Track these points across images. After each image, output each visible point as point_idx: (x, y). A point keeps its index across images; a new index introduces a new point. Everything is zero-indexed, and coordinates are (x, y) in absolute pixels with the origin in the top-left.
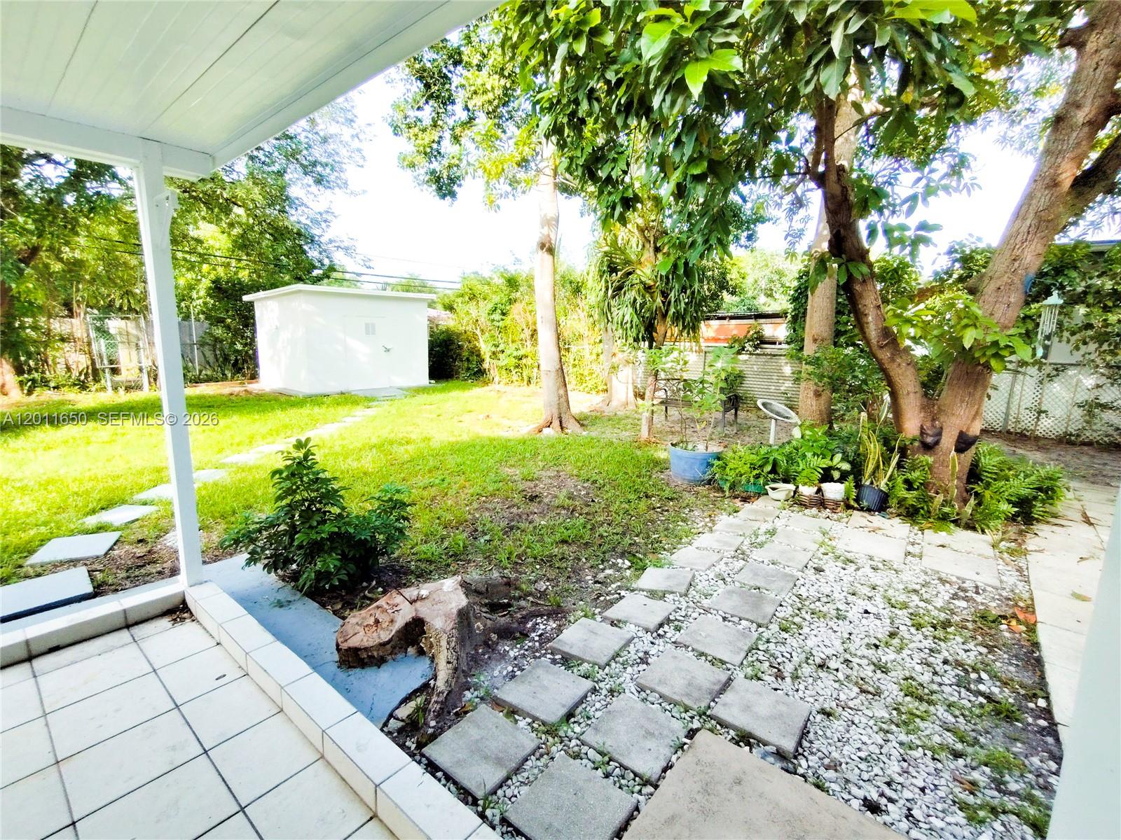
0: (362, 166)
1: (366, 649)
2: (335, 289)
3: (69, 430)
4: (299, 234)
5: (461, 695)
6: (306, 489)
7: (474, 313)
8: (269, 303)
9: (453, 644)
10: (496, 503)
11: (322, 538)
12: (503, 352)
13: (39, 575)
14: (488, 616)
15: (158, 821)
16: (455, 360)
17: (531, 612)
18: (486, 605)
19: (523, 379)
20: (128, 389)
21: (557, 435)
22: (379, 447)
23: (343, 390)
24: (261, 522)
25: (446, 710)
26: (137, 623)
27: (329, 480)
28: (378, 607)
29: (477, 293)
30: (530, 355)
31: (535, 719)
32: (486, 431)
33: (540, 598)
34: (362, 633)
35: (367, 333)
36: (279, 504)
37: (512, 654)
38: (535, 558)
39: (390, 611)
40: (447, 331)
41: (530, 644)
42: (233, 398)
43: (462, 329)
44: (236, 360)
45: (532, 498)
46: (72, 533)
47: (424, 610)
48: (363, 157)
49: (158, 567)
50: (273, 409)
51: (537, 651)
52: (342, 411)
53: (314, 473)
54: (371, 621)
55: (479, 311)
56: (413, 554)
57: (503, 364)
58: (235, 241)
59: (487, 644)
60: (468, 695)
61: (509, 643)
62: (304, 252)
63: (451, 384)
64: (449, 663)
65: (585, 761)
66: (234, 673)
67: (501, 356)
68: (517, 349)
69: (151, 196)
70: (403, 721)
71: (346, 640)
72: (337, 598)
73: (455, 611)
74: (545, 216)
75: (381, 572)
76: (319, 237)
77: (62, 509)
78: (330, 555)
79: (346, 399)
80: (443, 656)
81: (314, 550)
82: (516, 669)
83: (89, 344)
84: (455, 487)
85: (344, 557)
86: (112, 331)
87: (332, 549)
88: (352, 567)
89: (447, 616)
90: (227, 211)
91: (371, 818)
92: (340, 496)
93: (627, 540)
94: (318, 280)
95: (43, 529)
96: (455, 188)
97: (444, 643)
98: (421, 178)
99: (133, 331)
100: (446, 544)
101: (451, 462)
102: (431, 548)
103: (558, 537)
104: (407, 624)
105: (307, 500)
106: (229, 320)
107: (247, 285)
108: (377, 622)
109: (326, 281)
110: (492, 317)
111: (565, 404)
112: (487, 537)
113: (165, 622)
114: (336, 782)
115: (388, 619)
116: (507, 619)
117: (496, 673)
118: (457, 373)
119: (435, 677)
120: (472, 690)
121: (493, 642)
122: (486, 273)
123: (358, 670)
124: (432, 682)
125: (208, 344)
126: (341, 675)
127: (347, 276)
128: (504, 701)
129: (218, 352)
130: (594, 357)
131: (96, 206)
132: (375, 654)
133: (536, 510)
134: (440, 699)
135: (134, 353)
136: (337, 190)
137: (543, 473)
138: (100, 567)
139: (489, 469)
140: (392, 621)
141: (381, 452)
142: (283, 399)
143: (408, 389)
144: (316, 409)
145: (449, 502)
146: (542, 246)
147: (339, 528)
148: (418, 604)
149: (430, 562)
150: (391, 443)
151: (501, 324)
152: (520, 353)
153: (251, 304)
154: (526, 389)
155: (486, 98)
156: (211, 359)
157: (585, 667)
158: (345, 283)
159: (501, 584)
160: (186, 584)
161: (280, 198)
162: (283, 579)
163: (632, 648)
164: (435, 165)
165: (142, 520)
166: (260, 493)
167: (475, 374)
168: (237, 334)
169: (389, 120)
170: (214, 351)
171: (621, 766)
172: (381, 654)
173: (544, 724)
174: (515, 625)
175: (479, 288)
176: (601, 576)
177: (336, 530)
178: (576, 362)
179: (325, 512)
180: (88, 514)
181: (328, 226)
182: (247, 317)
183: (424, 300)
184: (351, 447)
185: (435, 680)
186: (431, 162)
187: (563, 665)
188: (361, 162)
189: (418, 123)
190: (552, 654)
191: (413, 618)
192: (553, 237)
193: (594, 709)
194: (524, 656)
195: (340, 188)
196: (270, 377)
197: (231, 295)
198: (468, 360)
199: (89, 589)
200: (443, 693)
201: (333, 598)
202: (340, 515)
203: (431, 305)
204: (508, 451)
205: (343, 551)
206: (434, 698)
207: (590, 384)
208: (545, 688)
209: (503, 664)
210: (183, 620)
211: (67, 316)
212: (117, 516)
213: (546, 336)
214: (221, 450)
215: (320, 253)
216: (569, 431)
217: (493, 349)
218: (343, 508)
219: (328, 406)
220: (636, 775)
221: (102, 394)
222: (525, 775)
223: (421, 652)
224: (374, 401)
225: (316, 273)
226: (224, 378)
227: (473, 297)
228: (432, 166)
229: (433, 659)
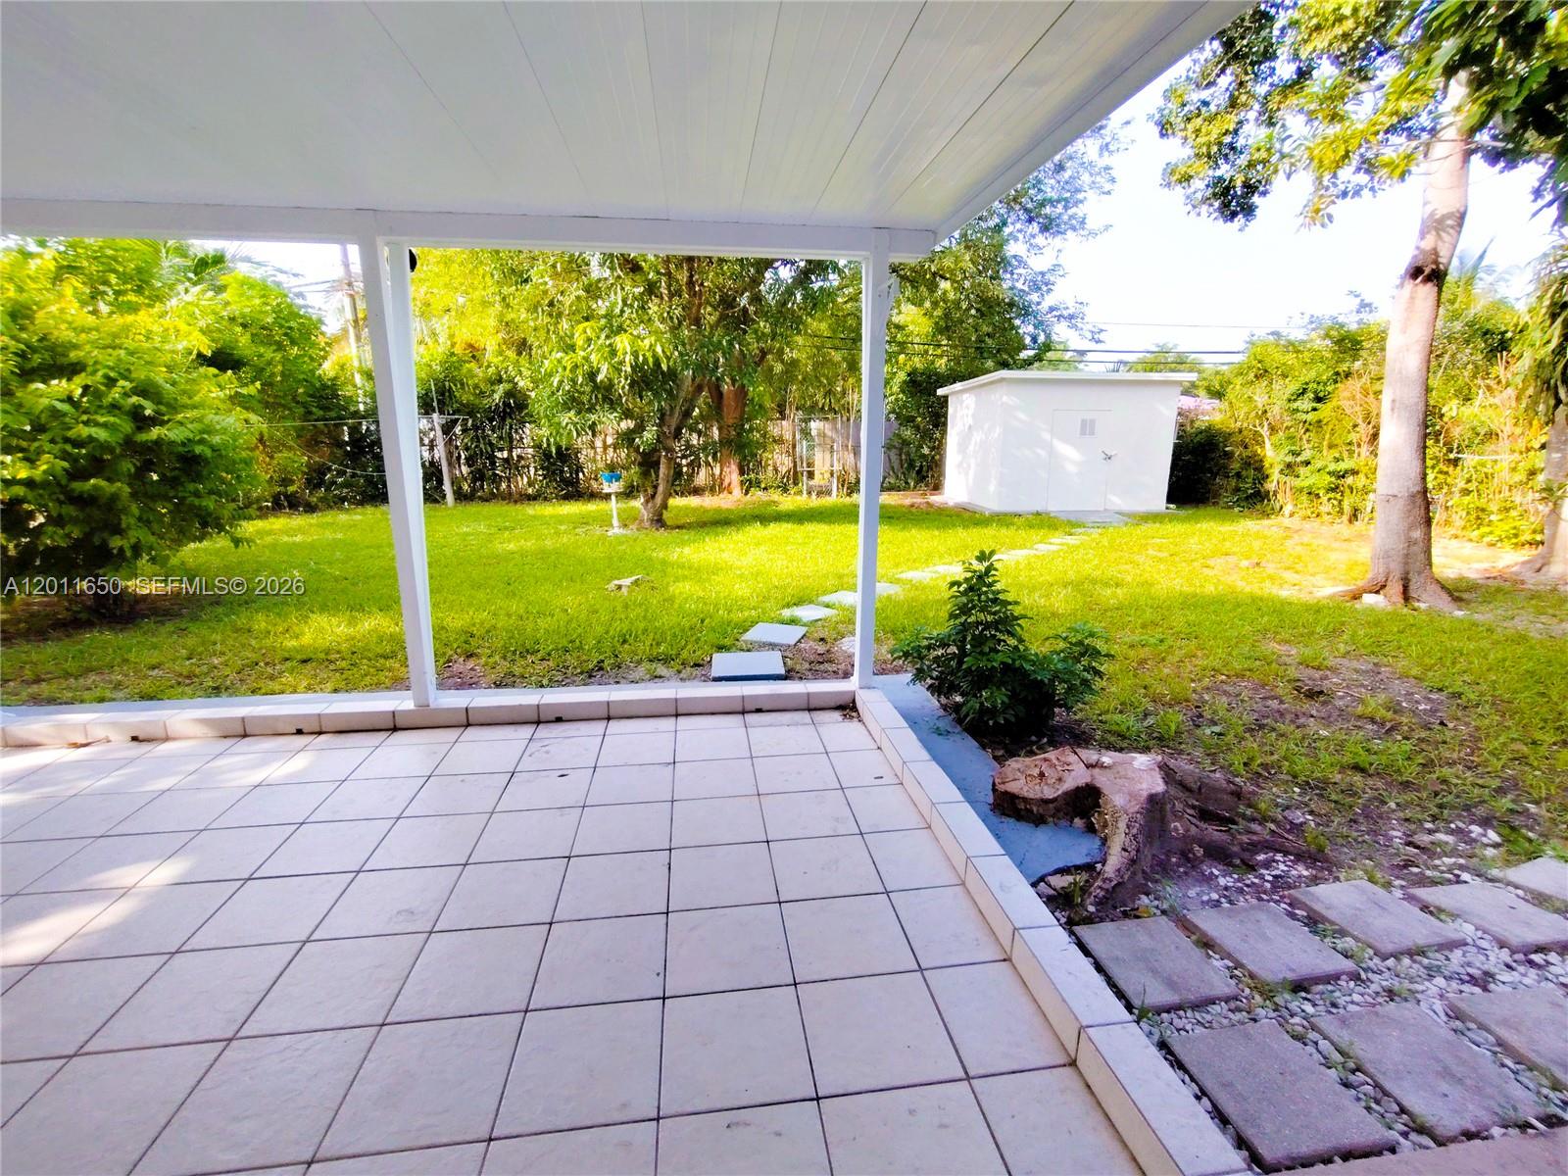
0: (1109, 193)
1: (1025, 800)
2: (1048, 374)
3: (774, 529)
4: (1011, 304)
5: (1134, 897)
6: (982, 610)
7: (1260, 400)
8: (965, 396)
9: (1135, 831)
10: (1245, 688)
11: (993, 667)
12: (1308, 463)
13: (748, 651)
14: (1194, 820)
15: (823, 869)
16: (1215, 475)
17: (1267, 841)
18: (1193, 807)
19: (1341, 512)
20: (820, 494)
21: (1390, 608)
22: (1077, 585)
23: (1039, 509)
24: (932, 639)
25: (1111, 902)
26: (816, 709)
27: (1010, 604)
28: (1045, 760)
29: (1268, 364)
30: (1364, 470)
31: (1238, 965)
32: (1246, 584)
33: (1289, 831)
34: (1023, 781)
35: (1083, 433)
36: (952, 622)
37: (1222, 881)
38: (1295, 777)
39: (1060, 768)
40: (1209, 429)
41: (1256, 881)
42: (914, 510)
43: (1234, 426)
44: (921, 467)
45: (1313, 695)
46: (772, 621)
47: (1102, 780)
48: (1113, 180)
49: (834, 667)
50: (954, 526)
51: (1265, 893)
52: (1035, 535)
53: (993, 592)
54: (1036, 772)
55: (1273, 398)
56: (1101, 721)
57: (1306, 483)
58: (937, 323)
59: (1186, 856)
60: (1145, 900)
61: (1221, 867)
62: (1013, 327)
63: (1202, 511)
64: (1124, 850)
65: (1310, 1049)
66: (889, 779)
67: (1302, 470)
68: (1337, 460)
69: (876, 286)
70: (1055, 890)
71: (1004, 783)
72: (999, 743)
73: (1145, 794)
74: (1432, 214)
75: (1056, 731)
76: (1038, 304)
77: (766, 599)
78: (999, 688)
79: (1042, 521)
80: (1118, 841)
81: (982, 680)
82: (1223, 900)
83: (794, 447)
84: (1178, 654)
85: (1013, 696)
86: (814, 433)
87: (1001, 683)
88: (1021, 710)
89: (1132, 796)
90: (932, 287)
91: (1005, 960)
92: (1019, 625)
93: (1506, 802)
94: (1027, 363)
95: (753, 613)
96: (1256, 199)
97: (1122, 825)
98: (1199, 195)
99: (829, 433)
100: (1151, 721)
101: (1178, 621)
102: (1129, 722)
103: (1348, 759)
104: (1078, 788)
105: (981, 623)
106: (919, 419)
107: (943, 376)
108: (1042, 775)
109: (1036, 364)
110: (1295, 405)
111: (1422, 556)
112: (1217, 729)
113: (837, 715)
114: (973, 912)
115: (1056, 776)
116: (1225, 837)
117: (1192, 893)
118: (1217, 495)
119: (1104, 862)
120: (1152, 897)
121: (1196, 858)
122: (1297, 335)
123: (1012, 820)
124: (1099, 866)
125: (895, 447)
126: (994, 819)
127: (1068, 356)
128: (1196, 927)
129: (904, 457)
130: (1521, 476)
131: (816, 302)
132: (1035, 809)
133: (1314, 713)
134: (1106, 886)
135: (828, 456)
136: (1070, 233)
137: (1345, 661)
138: (790, 655)
139: (1240, 639)
140: (1060, 780)
141: (1079, 591)
142: (966, 515)
143: (1130, 515)
144: (1004, 531)
145: (1166, 671)
146: (1416, 272)
147: (1014, 660)
148: (1096, 771)
149: (1123, 737)
150: (1094, 582)
151: (1311, 417)
152: (1342, 466)
153: (946, 398)
154: (1343, 528)
155: (1338, 30)
156: (896, 465)
157: (1348, 943)
158: (1062, 366)
159: (1224, 790)
160: (857, 685)
161: (995, 262)
162: (944, 707)
163: (1456, 955)
164: (1224, 170)
165: (825, 620)
166: (931, 615)
167: (1247, 498)
168: (926, 435)
169: (1157, 116)
170: (900, 455)
171: (1377, 1086)
172: (1041, 811)
173: (1252, 976)
174: (1236, 849)
175: (1277, 357)
176: (1424, 839)
177: (1010, 661)
178: (1472, 486)
179: (999, 641)
180: (783, 607)
181: (1049, 291)
182: (938, 416)
183: (1180, 383)
184: (1041, 580)
185: (1103, 865)
186: (1217, 166)
187: (1306, 925)
188: (1107, 187)
189: (1204, 109)
190: (1290, 905)
191: (1087, 785)
192: (1444, 253)
193: (1348, 999)
194: (1241, 891)
195: (1074, 229)
196: (957, 487)
197: (925, 388)
198: (1238, 475)
199: (782, 671)
200: (1111, 881)
201: (994, 742)
202: (1016, 648)
203: (1189, 390)
204: (1282, 618)
205: (1013, 688)
206: (1099, 883)
207: (1502, 529)
208: (1266, 939)
209: (1205, 888)
210: (852, 717)
211: (778, 419)
212: (806, 613)
213: (1397, 434)
214: (897, 565)
215: (1036, 327)
216: (1423, 606)
217: (1289, 459)
218: (1021, 641)
219: (1019, 528)
220: (1403, 1110)
221: (798, 498)
222: (1208, 1017)
223: (1091, 829)
224: (1079, 526)
225: (1025, 354)
226: (907, 488)
227: (1263, 374)
228: (1218, 173)
229: (1104, 841)
